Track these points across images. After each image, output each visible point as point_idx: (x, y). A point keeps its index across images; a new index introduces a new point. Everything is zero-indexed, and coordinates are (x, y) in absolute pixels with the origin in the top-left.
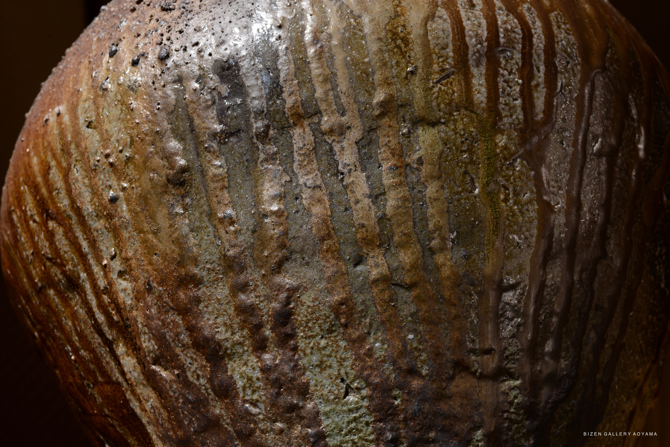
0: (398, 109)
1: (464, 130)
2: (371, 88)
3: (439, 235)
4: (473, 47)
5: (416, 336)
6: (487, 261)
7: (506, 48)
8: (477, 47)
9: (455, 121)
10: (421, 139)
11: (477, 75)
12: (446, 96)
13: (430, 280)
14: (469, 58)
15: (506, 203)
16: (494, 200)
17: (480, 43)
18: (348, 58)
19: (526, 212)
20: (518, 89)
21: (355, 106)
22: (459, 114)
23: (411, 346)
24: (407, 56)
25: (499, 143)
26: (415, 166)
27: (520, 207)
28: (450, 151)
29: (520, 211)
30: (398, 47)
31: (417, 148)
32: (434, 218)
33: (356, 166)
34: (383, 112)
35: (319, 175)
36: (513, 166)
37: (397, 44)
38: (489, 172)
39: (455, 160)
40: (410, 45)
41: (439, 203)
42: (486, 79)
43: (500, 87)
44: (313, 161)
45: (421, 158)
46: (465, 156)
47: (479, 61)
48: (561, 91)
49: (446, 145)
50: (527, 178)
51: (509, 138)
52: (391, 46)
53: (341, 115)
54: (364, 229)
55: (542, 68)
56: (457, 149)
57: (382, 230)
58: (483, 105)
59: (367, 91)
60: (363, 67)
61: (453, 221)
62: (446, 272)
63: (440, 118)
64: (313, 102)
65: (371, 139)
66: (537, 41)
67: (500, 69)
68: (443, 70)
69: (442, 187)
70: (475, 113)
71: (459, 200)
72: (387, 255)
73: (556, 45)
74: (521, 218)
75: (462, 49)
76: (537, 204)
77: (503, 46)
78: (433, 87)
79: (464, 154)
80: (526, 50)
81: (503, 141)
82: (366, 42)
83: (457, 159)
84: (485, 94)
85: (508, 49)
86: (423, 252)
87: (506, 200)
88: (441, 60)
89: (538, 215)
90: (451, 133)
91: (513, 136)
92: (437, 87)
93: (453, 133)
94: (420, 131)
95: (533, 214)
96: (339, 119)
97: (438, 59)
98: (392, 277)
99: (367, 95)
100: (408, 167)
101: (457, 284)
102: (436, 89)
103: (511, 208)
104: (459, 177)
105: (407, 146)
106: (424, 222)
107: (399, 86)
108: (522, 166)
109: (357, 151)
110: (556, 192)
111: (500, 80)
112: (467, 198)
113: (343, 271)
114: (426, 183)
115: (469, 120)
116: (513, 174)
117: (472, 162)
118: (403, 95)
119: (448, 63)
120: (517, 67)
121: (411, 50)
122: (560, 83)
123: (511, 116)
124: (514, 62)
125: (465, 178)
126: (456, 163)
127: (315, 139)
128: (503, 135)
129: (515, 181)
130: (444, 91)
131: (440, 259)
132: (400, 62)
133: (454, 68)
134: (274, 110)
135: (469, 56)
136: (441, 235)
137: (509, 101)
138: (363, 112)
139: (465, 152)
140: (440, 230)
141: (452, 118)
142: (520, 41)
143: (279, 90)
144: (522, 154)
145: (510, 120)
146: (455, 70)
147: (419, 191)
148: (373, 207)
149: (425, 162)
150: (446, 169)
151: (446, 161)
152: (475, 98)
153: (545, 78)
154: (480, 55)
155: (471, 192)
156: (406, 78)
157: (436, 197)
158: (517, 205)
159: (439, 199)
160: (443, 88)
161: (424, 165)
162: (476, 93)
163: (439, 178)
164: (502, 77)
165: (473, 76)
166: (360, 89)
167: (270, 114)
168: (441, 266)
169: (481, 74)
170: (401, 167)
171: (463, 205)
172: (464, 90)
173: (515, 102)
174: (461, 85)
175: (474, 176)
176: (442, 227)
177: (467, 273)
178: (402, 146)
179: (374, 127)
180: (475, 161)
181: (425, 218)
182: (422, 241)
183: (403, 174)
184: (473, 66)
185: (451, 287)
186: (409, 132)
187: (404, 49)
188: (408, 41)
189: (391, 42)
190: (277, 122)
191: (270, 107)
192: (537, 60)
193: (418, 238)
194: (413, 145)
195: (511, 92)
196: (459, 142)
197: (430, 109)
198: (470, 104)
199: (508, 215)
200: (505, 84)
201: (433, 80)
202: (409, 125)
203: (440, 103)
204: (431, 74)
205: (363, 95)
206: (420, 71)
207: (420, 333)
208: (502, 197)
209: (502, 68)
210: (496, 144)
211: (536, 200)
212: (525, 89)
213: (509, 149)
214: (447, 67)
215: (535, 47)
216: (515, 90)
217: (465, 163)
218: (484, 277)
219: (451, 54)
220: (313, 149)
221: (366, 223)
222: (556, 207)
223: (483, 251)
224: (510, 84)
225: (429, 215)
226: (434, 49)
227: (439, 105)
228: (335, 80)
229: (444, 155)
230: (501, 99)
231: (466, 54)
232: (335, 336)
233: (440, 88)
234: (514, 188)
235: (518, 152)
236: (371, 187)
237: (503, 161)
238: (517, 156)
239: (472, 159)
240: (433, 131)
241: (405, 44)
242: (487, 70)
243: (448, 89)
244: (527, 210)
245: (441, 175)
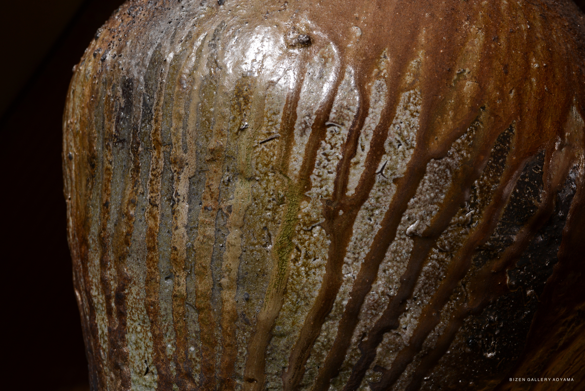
0: (225, 158)
1: (273, 190)
2: (209, 135)
3: (228, 275)
4: (301, 118)
5: (196, 350)
6: (263, 308)
7: (335, 124)
8: (305, 119)
9: (268, 181)
10: (237, 189)
11: (298, 143)
12: (266, 158)
13: (214, 310)
14: (295, 127)
15: (294, 263)
16: (284, 258)
17: (309, 116)
18: (200, 104)
19: (312, 275)
20: (336, 163)
21: (194, 147)
22: (274, 176)
23: (191, 356)
24: (243, 114)
25: (303, 209)
26: (225, 212)
27: (307, 269)
28: (257, 207)
29: (307, 273)
30: (239, 104)
31: (231, 197)
32: (228, 260)
33: (184, 198)
34: (212, 158)
35: (160, 196)
36: (311, 232)
37: (239, 101)
38: (285, 232)
39: (258, 215)
40: (249, 104)
41: (235, 249)
42: (306, 149)
43: (317, 159)
44: (159, 183)
45: (231, 206)
46: (268, 214)
47: (304, 132)
48: (381, 172)
49: (255, 200)
50: (322, 245)
51: (314, 207)
52: (234, 102)
53: (184, 152)
54: (176, 252)
55: (367, 148)
56: (263, 206)
57: (187, 258)
58: (296, 173)
59: (206, 137)
60: (208, 115)
61: (242, 267)
62: (228, 307)
63: (256, 175)
64: (168, 134)
65: (200, 179)
66: (370, 121)
67: (323, 142)
68: (269, 134)
69: (242, 236)
70: (288, 178)
71: (252, 251)
72: (188, 278)
73: (392, 126)
74: (305, 279)
75: (290, 118)
76: (326, 270)
77: (332, 122)
78: (257, 146)
79: (268, 212)
80: (355, 129)
81: (307, 208)
82: (216, 93)
83: (261, 215)
84: (301, 163)
85: (336, 125)
86: (214, 285)
87: (295, 260)
88: (270, 124)
89: (324, 279)
90: (261, 191)
91: (318, 206)
92: (261, 147)
93: (264, 191)
94: (238, 183)
95: (319, 278)
96: (182, 154)
97: (268, 122)
98: (187, 298)
99: (205, 140)
100: (220, 211)
101: (234, 319)
102: (258, 149)
103: (298, 268)
104: (258, 230)
105: (224, 193)
106: (219, 262)
107: (229, 140)
108: (320, 233)
109: (188, 185)
110: (349, 263)
111: (320, 152)
112: (260, 251)
113: (157, 280)
114: (229, 229)
115: (280, 183)
116: (309, 239)
117: (273, 220)
118: (231, 148)
119: (275, 127)
120: (342, 142)
121: (249, 109)
122: (383, 164)
123: (321, 187)
124: (340, 137)
125: (263, 233)
126: (259, 218)
127: (164, 165)
128: (309, 202)
129: (309, 245)
130: (266, 152)
131: (226, 294)
132: (236, 118)
133: (280, 133)
134: (144, 132)
135: (296, 125)
136: (230, 276)
137: (323, 173)
138: (199, 154)
139: (269, 210)
140: (230, 272)
141: (267, 177)
142: (352, 118)
143: (150, 116)
144: (323, 223)
145: (319, 190)
146: (280, 135)
147: (223, 234)
148: (186, 236)
149: (233, 210)
150: (249, 221)
151: (251, 214)
152: (291, 164)
153: (367, 157)
154: (307, 127)
155: (265, 246)
156: (237, 134)
157: (233, 243)
158: (305, 267)
159: (235, 246)
160: (265, 149)
161: (232, 213)
162: (293, 160)
163: (241, 227)
164: (322, 150)
165: (295, 144)
166: (201, 133)
167: (141, 134)
168: (225, 301)
169: (303, 144)
170: (214, 209)
171: (254, 256)
172: (283, 155)
173: (329, 175)
174: (282, 150)
175: (271, 233)
176: (232, 270)
177: (244, 313)
178: (220, 192)
179: (204, 169)
180: (276, 221)
181: (221, 258)
182: (215, 276)
183: (215, 216)
184: (297, 135)
185: (229, 320)
186: (229, 180)
187: (243, 107)
188: (248, 101)
189: (235, 98)
190: (144, 142)
191: (142, 129)
192: (363, 138)
193: (212, 274)
194: (229, 193)
195: (327, 165)
196: (267, 201)
197: (249, 166)
198: (284, 169)
199: (293, 274)
200: (324, 157)
201: (258, 140)
202: (230, 175)
203: (259, 163)
204: (259, 134)
205: (203, 140)
206: (249, 130)
207: (199, 348)
208: (293, 256)
209: (326, 141)
210: (299, 209)
211: (325, 266)
212: (343, 165)
213: (311, 217)
214: (274, 131)
215: (364, 127)
216: (333, 164)
217: (267, 220)
218: (257, 320)
219: (280, 120)
220: (161, 173)
221: (178, 248)
222: (345, 276)
223: (262, 299)
224: (329, 157)
225: (224, 256)
226: (267, 113)
227: (257, 164)
228: (187, 121)
229: (251, 208)
230: (315, 169)
231: (293, 124)
232: (146, 327)
233: (263, 149)
234: (306, 251)
235: (319, 220)
236: (189, 220)
237: (302, 226)
238: (317, 224)
239: (274, 218)
240: (249, 185)
241: (245, 102)
242: (310, 140)
243: (270, 151)
244: (314, 273)
245: (244, 225)
